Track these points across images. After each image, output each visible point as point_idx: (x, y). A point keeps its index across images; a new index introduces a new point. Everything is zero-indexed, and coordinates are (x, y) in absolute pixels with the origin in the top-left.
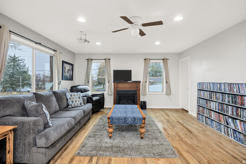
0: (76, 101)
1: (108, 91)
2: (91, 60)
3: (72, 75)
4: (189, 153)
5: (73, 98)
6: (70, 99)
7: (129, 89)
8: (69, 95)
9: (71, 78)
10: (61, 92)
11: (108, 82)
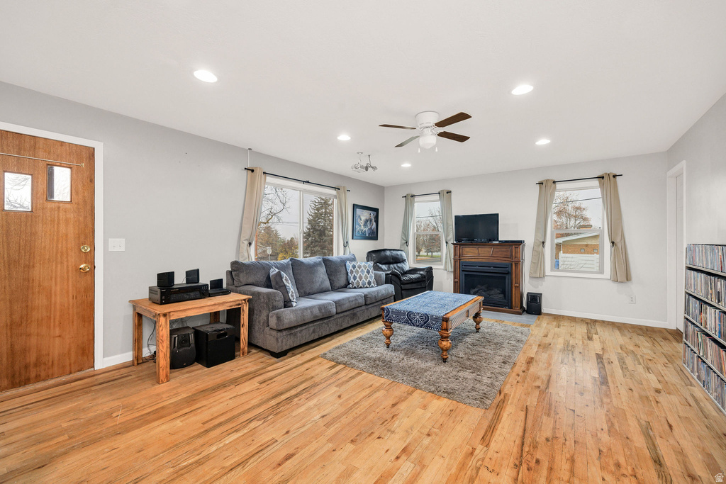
0: (360, 278)
1: (446, 262)
2: (412, 196)
3: (375, 230)
4: (523, 413)
5: (357, 272)
6: (352, 272)
7: (491, 261)
8: (351, 266)
9: (373, 236)
10: (339, 260)
11: (447, 243)
